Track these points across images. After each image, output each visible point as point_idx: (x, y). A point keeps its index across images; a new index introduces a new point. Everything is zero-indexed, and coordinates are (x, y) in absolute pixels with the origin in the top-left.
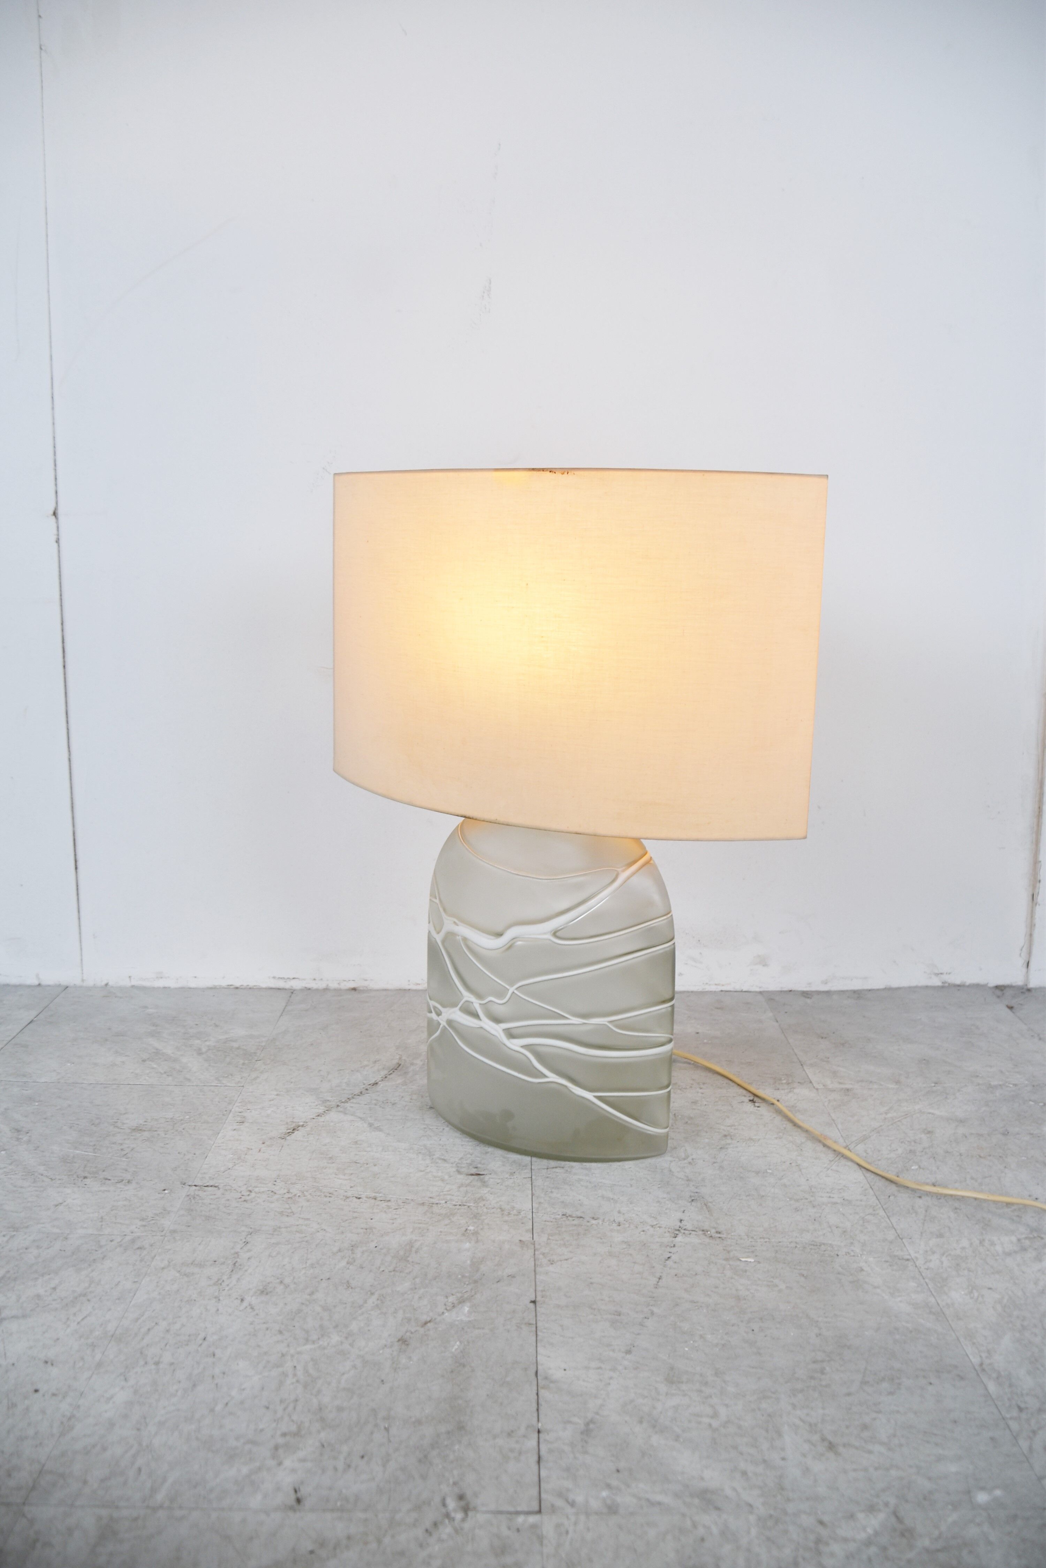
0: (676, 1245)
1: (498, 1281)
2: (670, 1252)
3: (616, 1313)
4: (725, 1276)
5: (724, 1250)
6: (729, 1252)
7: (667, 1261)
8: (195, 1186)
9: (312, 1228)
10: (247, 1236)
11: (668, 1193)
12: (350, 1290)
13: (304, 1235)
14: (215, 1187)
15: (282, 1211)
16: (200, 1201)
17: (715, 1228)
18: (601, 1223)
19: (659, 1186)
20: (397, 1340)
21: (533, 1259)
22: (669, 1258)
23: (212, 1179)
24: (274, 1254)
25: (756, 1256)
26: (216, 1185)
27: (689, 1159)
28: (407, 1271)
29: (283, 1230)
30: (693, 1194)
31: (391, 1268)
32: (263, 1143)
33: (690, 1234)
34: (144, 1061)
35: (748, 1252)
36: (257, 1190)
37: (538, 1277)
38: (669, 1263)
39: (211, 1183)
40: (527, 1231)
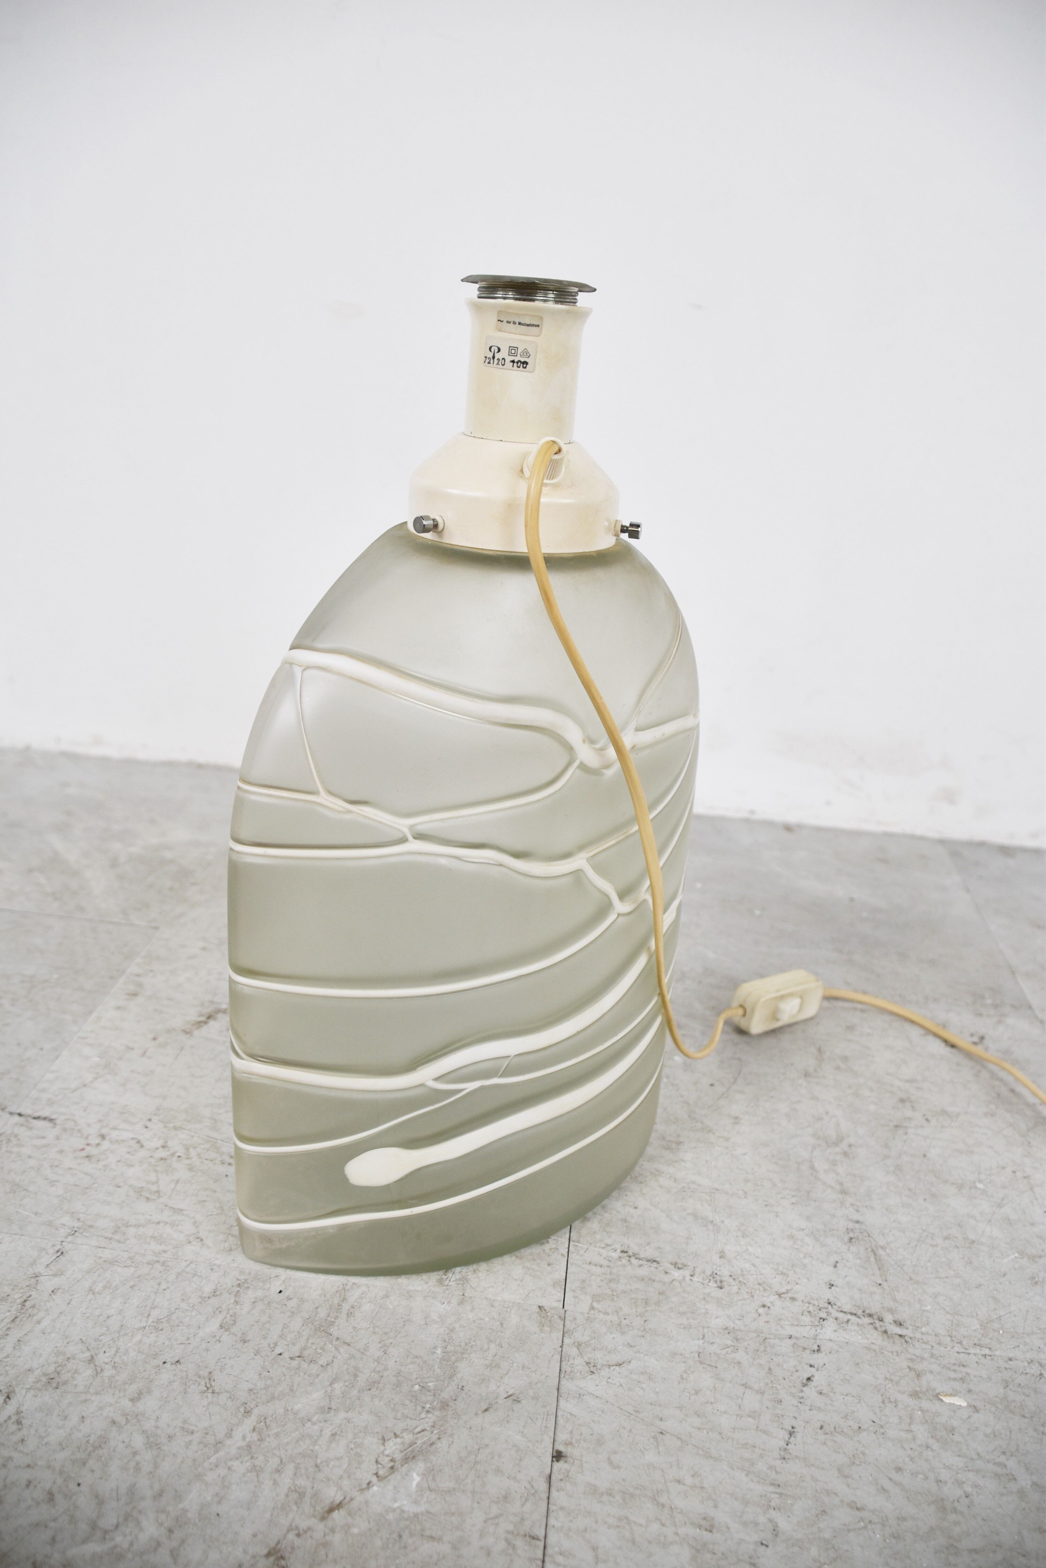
0: (822, 1349)
1: (486, 1410)
2: (811, 1366)
3: (704, 1523)
4: (914, 1439)
5: (910, 1368)
6: (918, 1375)
7: (804, 1389)
8: (20, 1115)
9: (181, 1232)
10: (66, 1237)
11: (808, 1218)
12: (210, 1395)
13: (162, 1247)
14: (51, 1120)
15: (142, 1188)
16: (15, 1149)
17: (891, 1311)
18: (688, 1278)
19: (794, 1200)
20: (265, 1552)
21: (558, 1357)
22: (809, 1379)
23: (51, 1103)
24: (99, 1287)
25: (970, 1391)
26: (53, 1117)
27: (844, 1146)
28: (323, 1361)
29: (132, 1231)
30: (851, 1225)
31: (295, 1350)
32: (154, 1039)
33: (848, 1321)
34: (31, 871)
35: (955, 1379)
36: (114, 1134)
37: (562, 1402)
38: (810, 1392)
39: (45, 1113)
40: (555, 1284)
